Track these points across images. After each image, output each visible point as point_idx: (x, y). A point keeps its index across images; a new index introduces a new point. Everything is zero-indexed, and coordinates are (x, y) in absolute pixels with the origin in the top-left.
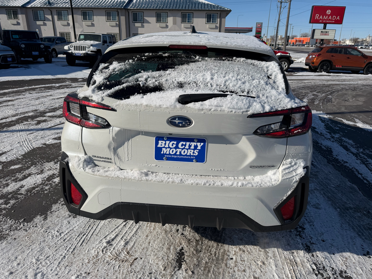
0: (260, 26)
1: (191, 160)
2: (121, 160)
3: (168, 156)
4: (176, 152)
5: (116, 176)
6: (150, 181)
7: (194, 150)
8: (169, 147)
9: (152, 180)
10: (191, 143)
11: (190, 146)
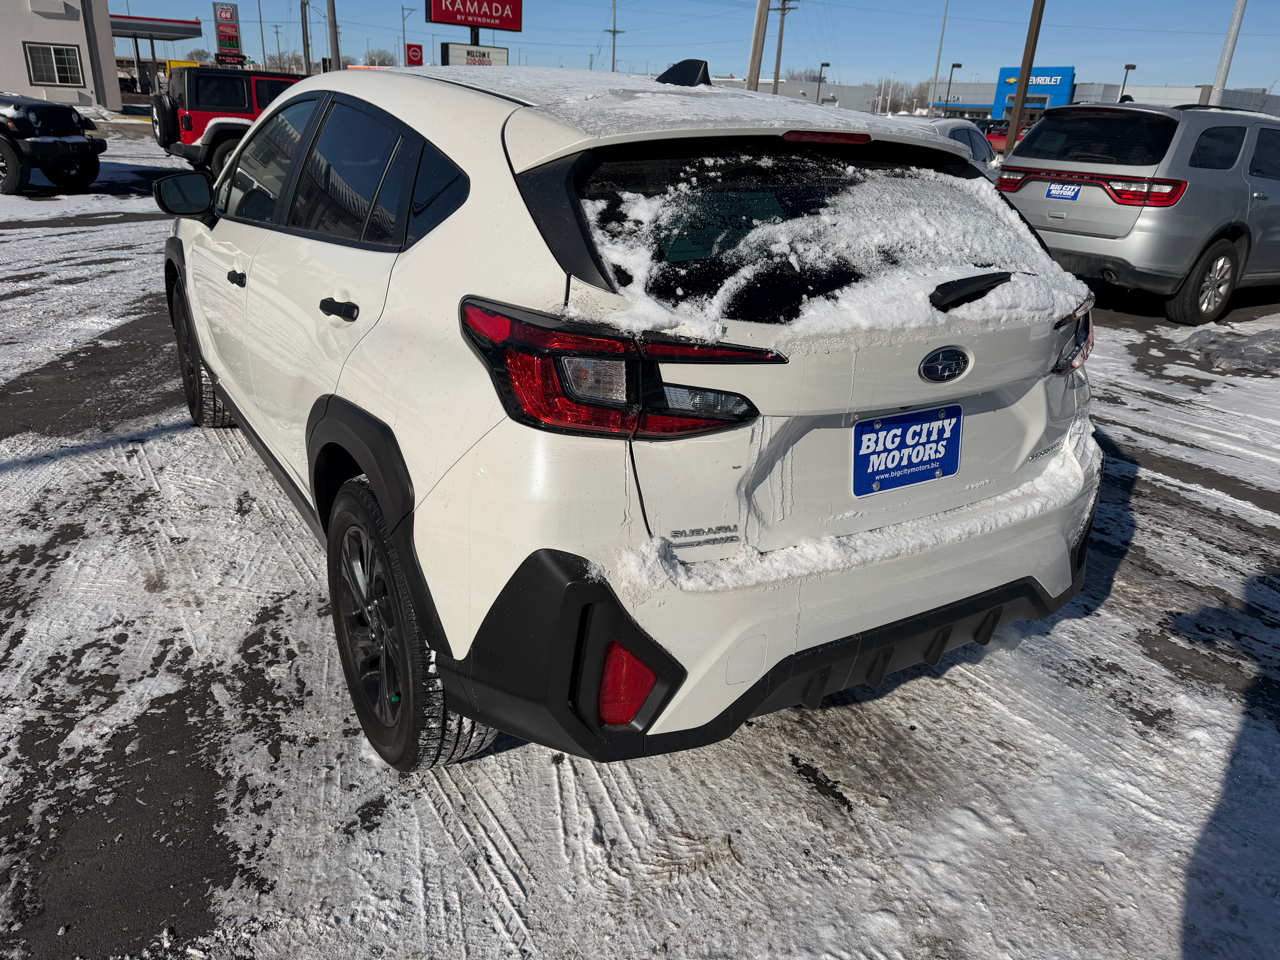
0: (228, 16)
1: (928, 475)
2: (764, 523)
3: (882, 477)
4: (901, 459)
5: (785, 575)
6: (873, 560)
7: (937, 442)
8: (886, 450)
9: (875, 556)
10: (933, 424)
11: (929, 433)
